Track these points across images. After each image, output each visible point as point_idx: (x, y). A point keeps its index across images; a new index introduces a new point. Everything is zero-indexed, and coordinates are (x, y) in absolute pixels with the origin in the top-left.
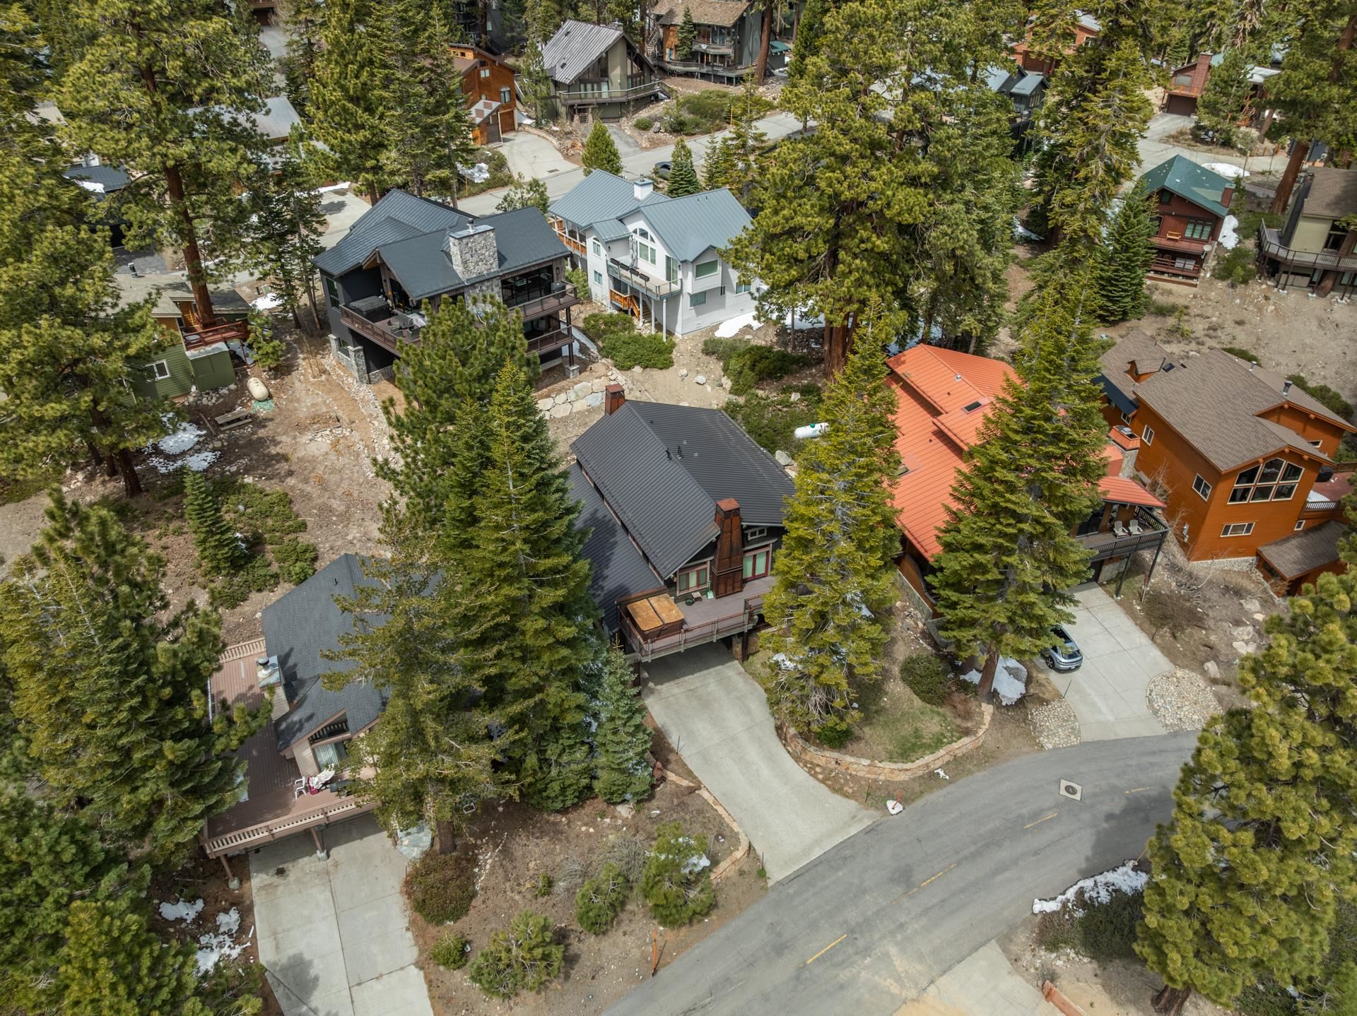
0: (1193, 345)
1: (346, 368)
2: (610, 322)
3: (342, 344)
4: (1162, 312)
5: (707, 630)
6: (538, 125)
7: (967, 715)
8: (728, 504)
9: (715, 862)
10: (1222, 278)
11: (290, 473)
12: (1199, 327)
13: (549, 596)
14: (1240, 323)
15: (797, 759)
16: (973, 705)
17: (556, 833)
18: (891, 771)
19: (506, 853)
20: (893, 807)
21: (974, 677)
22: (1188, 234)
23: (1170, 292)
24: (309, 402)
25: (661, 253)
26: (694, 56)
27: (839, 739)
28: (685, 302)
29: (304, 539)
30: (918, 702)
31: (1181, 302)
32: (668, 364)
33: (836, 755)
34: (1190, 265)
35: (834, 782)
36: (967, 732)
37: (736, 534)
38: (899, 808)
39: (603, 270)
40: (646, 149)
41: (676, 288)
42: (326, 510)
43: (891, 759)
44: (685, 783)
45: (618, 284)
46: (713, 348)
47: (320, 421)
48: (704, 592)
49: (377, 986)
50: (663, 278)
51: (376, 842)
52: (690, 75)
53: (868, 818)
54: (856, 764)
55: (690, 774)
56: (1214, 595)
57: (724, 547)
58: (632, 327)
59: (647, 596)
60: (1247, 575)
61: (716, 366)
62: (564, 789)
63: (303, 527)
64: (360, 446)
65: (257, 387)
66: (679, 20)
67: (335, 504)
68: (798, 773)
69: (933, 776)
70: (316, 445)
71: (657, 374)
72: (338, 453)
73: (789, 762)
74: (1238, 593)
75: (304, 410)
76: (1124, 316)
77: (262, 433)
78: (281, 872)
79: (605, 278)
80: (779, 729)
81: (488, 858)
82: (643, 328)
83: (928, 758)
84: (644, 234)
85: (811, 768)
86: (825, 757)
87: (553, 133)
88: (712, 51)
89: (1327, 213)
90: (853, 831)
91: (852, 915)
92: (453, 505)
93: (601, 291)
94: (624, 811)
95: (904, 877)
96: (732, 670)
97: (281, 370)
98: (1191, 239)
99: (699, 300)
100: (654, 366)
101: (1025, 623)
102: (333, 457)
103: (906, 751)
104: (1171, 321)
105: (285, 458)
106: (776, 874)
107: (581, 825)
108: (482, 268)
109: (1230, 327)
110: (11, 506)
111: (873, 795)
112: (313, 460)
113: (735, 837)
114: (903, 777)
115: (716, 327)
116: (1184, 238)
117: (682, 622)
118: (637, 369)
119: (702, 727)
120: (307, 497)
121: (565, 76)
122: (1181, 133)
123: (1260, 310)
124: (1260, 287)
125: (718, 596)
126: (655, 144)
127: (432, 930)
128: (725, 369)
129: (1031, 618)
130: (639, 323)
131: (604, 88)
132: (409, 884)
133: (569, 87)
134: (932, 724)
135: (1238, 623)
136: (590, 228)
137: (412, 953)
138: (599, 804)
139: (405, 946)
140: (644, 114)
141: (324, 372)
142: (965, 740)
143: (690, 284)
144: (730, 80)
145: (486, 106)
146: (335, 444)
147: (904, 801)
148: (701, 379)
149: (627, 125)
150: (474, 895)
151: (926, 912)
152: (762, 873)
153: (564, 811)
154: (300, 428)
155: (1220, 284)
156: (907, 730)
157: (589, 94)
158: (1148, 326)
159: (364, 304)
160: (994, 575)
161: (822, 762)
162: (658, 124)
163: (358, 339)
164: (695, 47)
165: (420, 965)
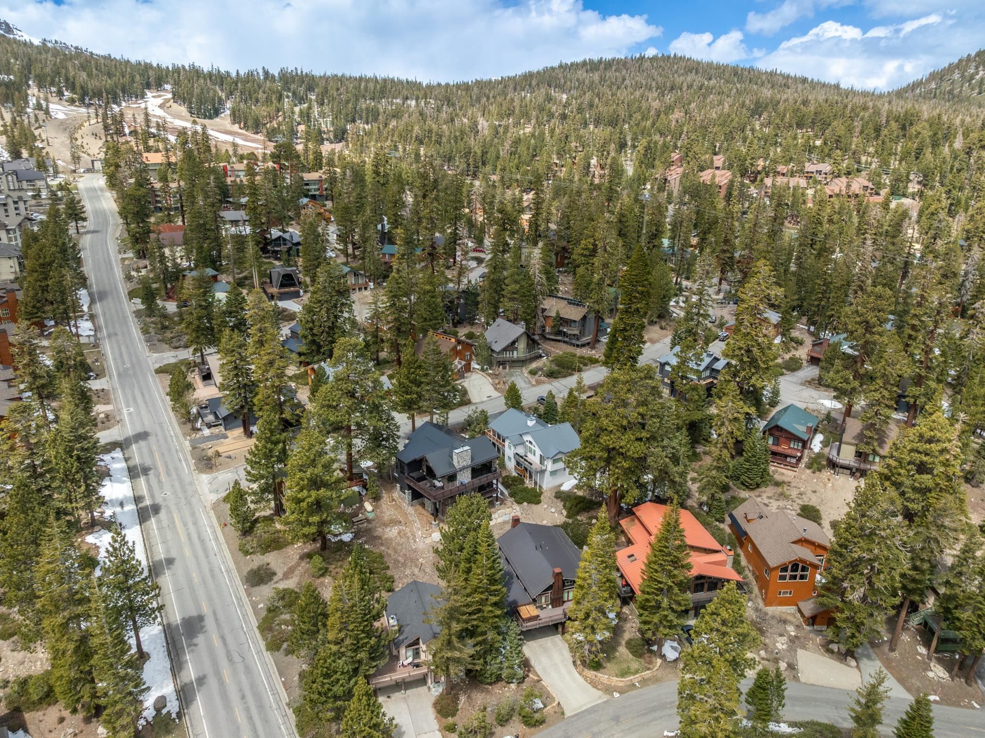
0: (790, 502)
1: (403, 499)
2: (514, 479)
3: (402, 489)
4: (778, 484)
5: (547, 620)
6: (482, 370)
7: (650, 663)
8: (557, 570)
9: (545, 706)
10: (809, 468)
11: (382, 544)
12: (794, 493)
13: (494, 599)
14: (815, 492)
15: (580, 674)
16: (654, 659)
17: (488, 691)
18: (616, 681)
19: (469, 697)
20: (616, 695)
21: (655, 648)
22: (792, 446)
23: (783, 474)
24: (388, 513)
25: (539, 453)
26: (560, 333)
27: (597, 666)
28: (547, 474)
29: (389, 573)
30: (631, 656)
31: (786, 479)
32: (539, 502)
33: (595, 673)
34: (794, 461)
35: (594, 684)
36: (649, 669)
37: (561, 582)
38: (618, 695)
39: (512, 456)
40: (534, 386)
41: (544, 468)
42: (396, 561)
43: (617, 676)
44: (536, 678)
45: (518, 463)
46: (560, 495)
47: (394, 522)
48: (548, 605)
49: (425, 736)
50: (538, 462)
51: (422, 690)
52: (559, 341)
53: (606, 698)
54: (602, 677)
55: (538, 676)
56: (774, 622)
57: (556, 587)
58: (524, 483)
59: (525, 605)
60: (793, 615)
61: (560, 504)
62: (491, 675)
63: (388, 568)
64: (409, 534)
65: (368, 506)
66: (553, 314)
67: (400, 559)
68: (580, 679)
69: (634, 685)
70: (392, 533)
71: (534, 506)
72: (401, 537)
73: (577, 675)
74: (785, 622)
75: (386, 518)
76: (758, 486)
77: (370, 526)
78: (389, 697)
79: (513, 459)
80: (574, 662)
81: (463, 699)
82: (528, 484)
83: (632, 677)
84: (530, 442)
85: (586, 678)
86: (591, 673)
87: (489, 375)
88: (569, 332)
89: (853, 441)
90: (599, 702)
91: (595, 729)
92: (463, 565)
93: (511, 465)
94: (513, 686)
95: (616, 719)
96: (558, 638)
97: (376, 498)
98: (793, 449)
99: (553, 473)
100: (532, 503)
101: (665, 623)
102: (398, 538)
103: (623, 674)
104: (780, 490)
105: (380, 538)
106: (568, 714)
107: (497, 689)
108: (465, 464)
109: (809, 493)
110: (276, 552)
111: (608, 690)
112: (391, 539)
113: (553, 699)
114: (621, 684)
115: (561, 485)
116: (790, 448)
117: (538, 616)
118: (525, 504)
119: (544, 659)
120: (389, 555)
121: (497, 348)
122: (813, 380)
123: (825, 485)
124: (827, 473)
125: (553, 607)
126: (539, 383)
127: (444, 720)
128: (564, 506)
129: (668, 621)
130: (527, 481)
131: (515, 353)
132: (435, 705)
133: (498, 353)
134: (635, 664)
135: (781, 635)
136: (507, 437)
137: (437, 727)
138: (504, 683)
139: (435, 725)
140: (534, 365)
141: (393, 500)
142: (648, 672)
143: (549, 466)
144: (578, 346)
145: (460, 363)
146: (399, 533)
147: (620, 693)
148: (553, 510)
149: (525, 371)
150: (458, 710)
151: (622, 731)
152: (563, 713)
153: (490, 684)
154: (386, 525)
155: (808, 471)
156: (624, 666)
157: (508, 355)
158: (769, 491)
159: (414, 474)
160: (653, 603)
161: (590, 676)
162: (540, 373)
163: (410, 488)
164: (561, 328)
165: (440, 731)
